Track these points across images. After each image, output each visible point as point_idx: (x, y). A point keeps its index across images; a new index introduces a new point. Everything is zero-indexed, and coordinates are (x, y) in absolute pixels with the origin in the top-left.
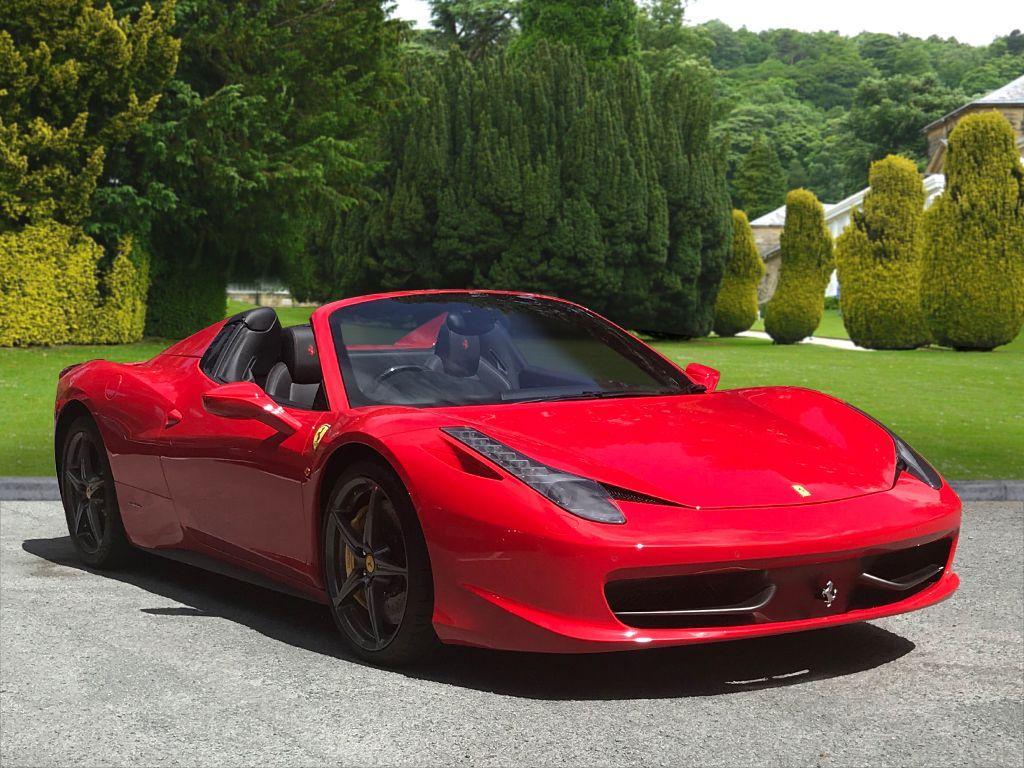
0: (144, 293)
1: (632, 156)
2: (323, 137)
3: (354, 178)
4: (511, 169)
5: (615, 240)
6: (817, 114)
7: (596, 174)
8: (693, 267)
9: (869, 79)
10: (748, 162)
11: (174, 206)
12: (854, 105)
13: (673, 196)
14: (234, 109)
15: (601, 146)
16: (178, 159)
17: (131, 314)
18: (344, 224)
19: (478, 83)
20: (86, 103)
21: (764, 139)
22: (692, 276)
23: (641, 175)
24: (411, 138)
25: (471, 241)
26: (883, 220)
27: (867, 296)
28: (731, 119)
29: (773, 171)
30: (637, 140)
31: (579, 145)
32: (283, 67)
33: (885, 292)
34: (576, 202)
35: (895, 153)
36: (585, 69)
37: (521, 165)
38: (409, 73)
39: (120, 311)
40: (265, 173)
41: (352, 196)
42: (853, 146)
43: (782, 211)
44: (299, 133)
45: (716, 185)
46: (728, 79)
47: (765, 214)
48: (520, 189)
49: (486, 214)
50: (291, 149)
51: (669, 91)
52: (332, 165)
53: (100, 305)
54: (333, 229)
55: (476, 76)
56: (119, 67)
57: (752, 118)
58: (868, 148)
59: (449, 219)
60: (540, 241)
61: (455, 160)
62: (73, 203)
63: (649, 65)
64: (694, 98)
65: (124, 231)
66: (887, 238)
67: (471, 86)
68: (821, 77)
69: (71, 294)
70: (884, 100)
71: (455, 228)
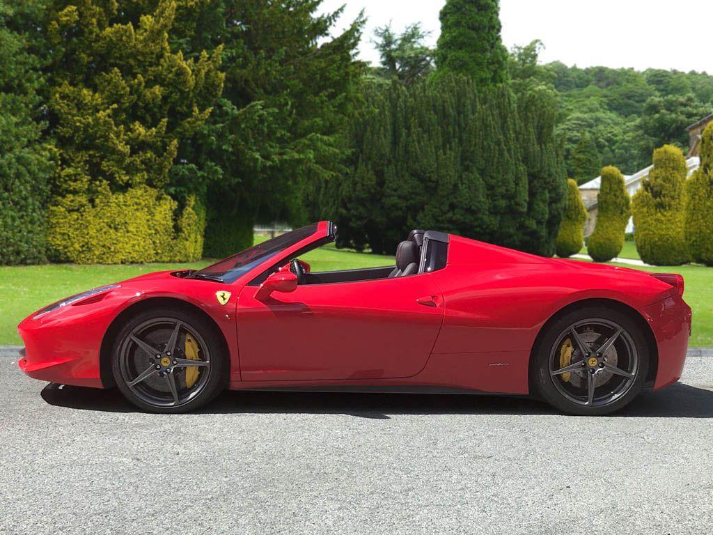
0: (202, 230)
1: (506, 146)
2: (313, 134)
3: (333, 158)
4: (430, 154)
5: (494, 198)
6: (620, 120)
7: (483, 156)
8: (543, 214)
9: (652, 98)
10: (577, 149)
11: (221, 177)
12: (643, 114)
13: (531, 171)
14: (258, 116)
15: (486, 139)
16: (224, 147)
17: (194, 244)
18: (326, 188)
19: (410, 100)
20: (166, 112)
21: (588, 135)
22: (543, 220)
23: (511, 158)
24: (368, 134)
25: (405, 198)
26: (661, 185)
27: (651, 233)
28: (567, 123)
29: (593, 155)
30: (508, 136)
31: (473, 139)
32: (289, 90)
33: (662, 230)
34: (471, 174)
35: (668, 144)
36: (476, 91)
37: (436, 152)
38: (366, 94)
39: (188, 242)
40: (277, 156)
41: (331, 170)
42: (642, 139)
43: (598, 180)
44: (299, 131)
45: (557, 163)
46: (565, 98)
47: (588, 181)
48: (436, 165)
49: (416, 182)
50: (293, 141)
51: (529, 105)
52: (319, 151)
53: (175, 238)
54: (319, 191)
55: (408, 96)
56: (187, 90)
57: (579, 122)
58: (652, 141)
59: (392, 185)
60: (448, 199)
61: (395, 148)
62: (158, 174)
63: (516, 89)
64: (543, 110)
65: (190, 192)
66: (664, 197)
67: (405, 102)
68: (623, 96)
69: (157, 232)
70: (662, 111)
71: (395, 190)
